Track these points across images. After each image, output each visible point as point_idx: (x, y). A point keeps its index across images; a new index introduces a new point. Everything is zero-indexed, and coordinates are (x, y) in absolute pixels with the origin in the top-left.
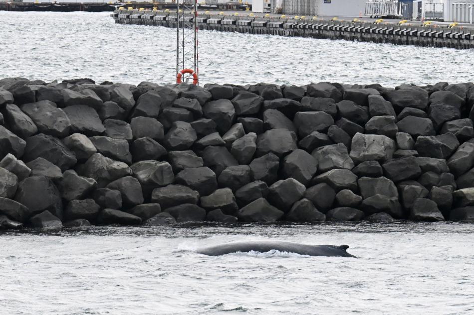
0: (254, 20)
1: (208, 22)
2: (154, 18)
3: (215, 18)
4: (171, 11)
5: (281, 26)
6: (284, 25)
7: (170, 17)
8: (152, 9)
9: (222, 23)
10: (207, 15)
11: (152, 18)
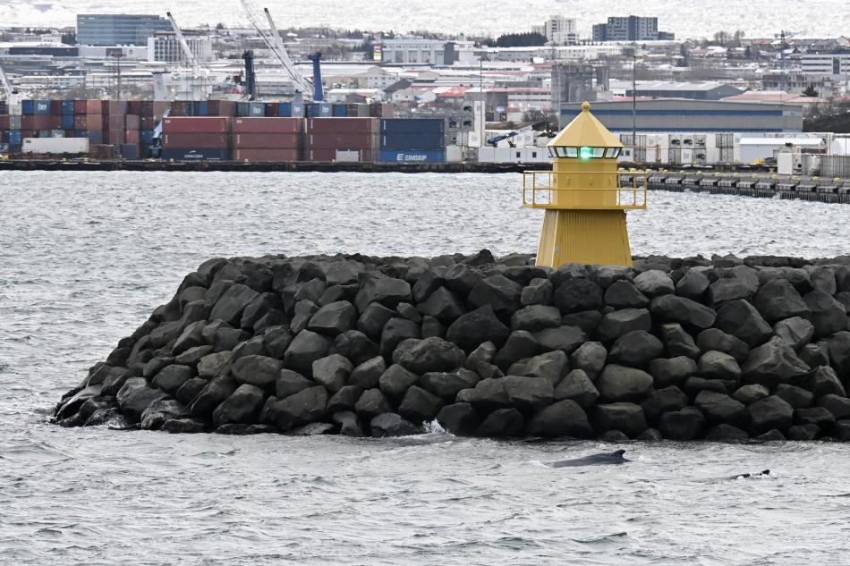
0: (799, 184)
1: (738, 185)
2: (666, 182)
3: (747, 181)
4: (688, 173)
5: (836, 191)
6: (840, 191)
7: (687, 180)
8: (658, 170)
9: (757, 187)
10: (735, 178)
11: (663, 181)
